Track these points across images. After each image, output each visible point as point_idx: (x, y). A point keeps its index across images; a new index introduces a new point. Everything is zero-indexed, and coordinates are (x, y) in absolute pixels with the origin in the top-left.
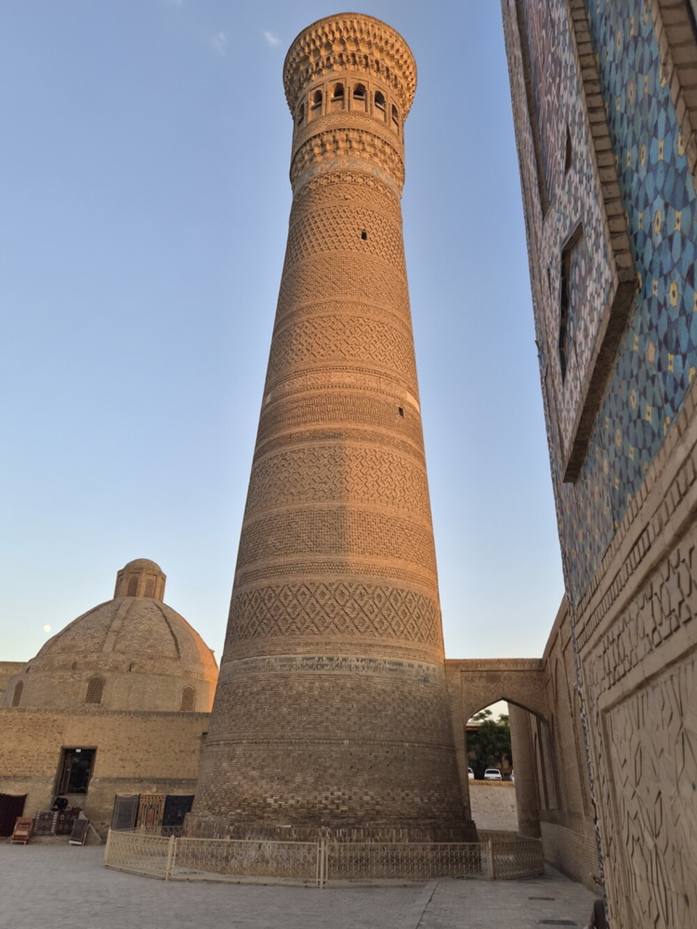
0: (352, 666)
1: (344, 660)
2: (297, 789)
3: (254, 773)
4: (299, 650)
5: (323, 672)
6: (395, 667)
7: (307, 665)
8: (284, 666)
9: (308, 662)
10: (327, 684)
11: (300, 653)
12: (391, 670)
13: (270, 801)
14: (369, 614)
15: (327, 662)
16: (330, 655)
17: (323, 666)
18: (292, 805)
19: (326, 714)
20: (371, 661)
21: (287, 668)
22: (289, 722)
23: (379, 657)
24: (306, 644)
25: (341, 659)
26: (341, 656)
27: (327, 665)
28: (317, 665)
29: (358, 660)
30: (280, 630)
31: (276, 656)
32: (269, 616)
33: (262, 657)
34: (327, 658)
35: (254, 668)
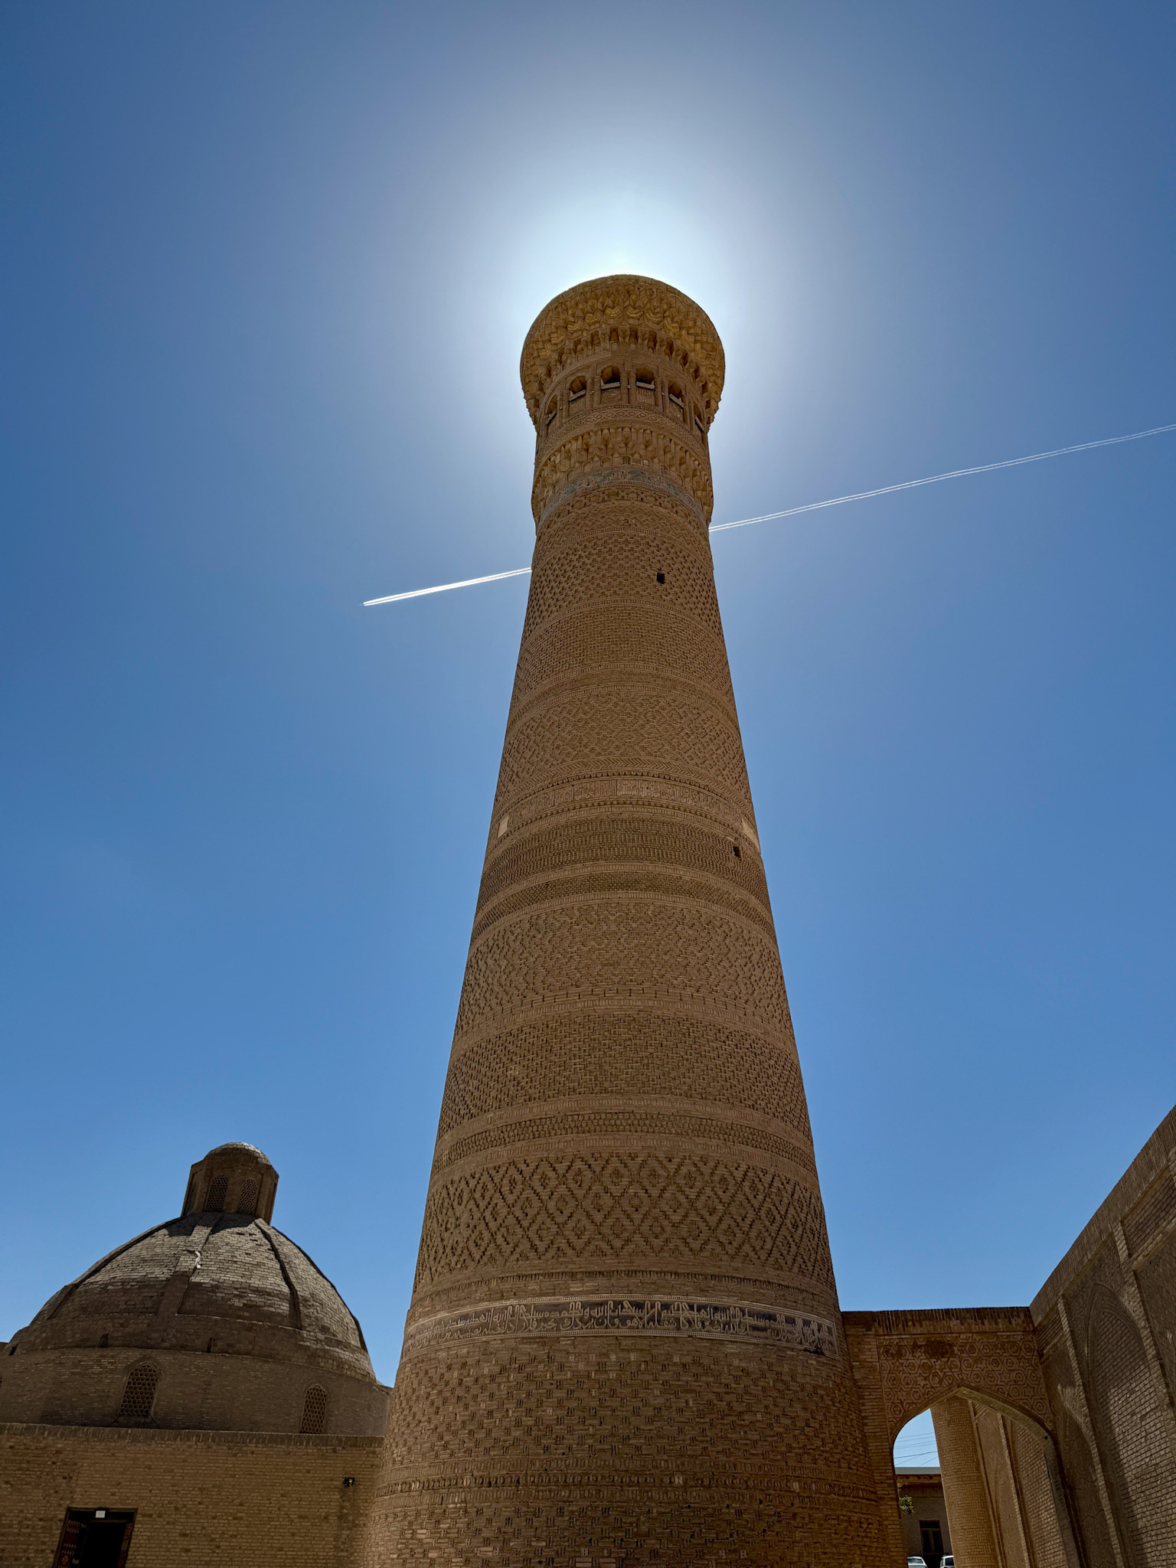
0: (681, 1318)
1: (666, 1306)
4: (575, 1287)
5: (624, 1331)
6: (761, 1323)
7: (593, 1318)
8: (546, 1320)
9: (594, 1313)
10: (633, 1357)
11: (573, 1294)
12: (755, 1328)
14: (706, 1215)
15: (633, 1312)
16: (637, 1297)
17: (623, 1320)
19: (636, 1421)
20: (716, 1309)
21: (551, 1324)
23: (726, 1301)
24: (591, 1274)
25: (658, 1306)
26: (659, 1298)
27: (632, 1318)
28: (613, 1318)
29: (692, 1307)
30: (534, 1248)
31: (529, 1301)
32: (511, 1220)
33: (497, 1304)
34: (630, 1302)
35: (483, 1326)
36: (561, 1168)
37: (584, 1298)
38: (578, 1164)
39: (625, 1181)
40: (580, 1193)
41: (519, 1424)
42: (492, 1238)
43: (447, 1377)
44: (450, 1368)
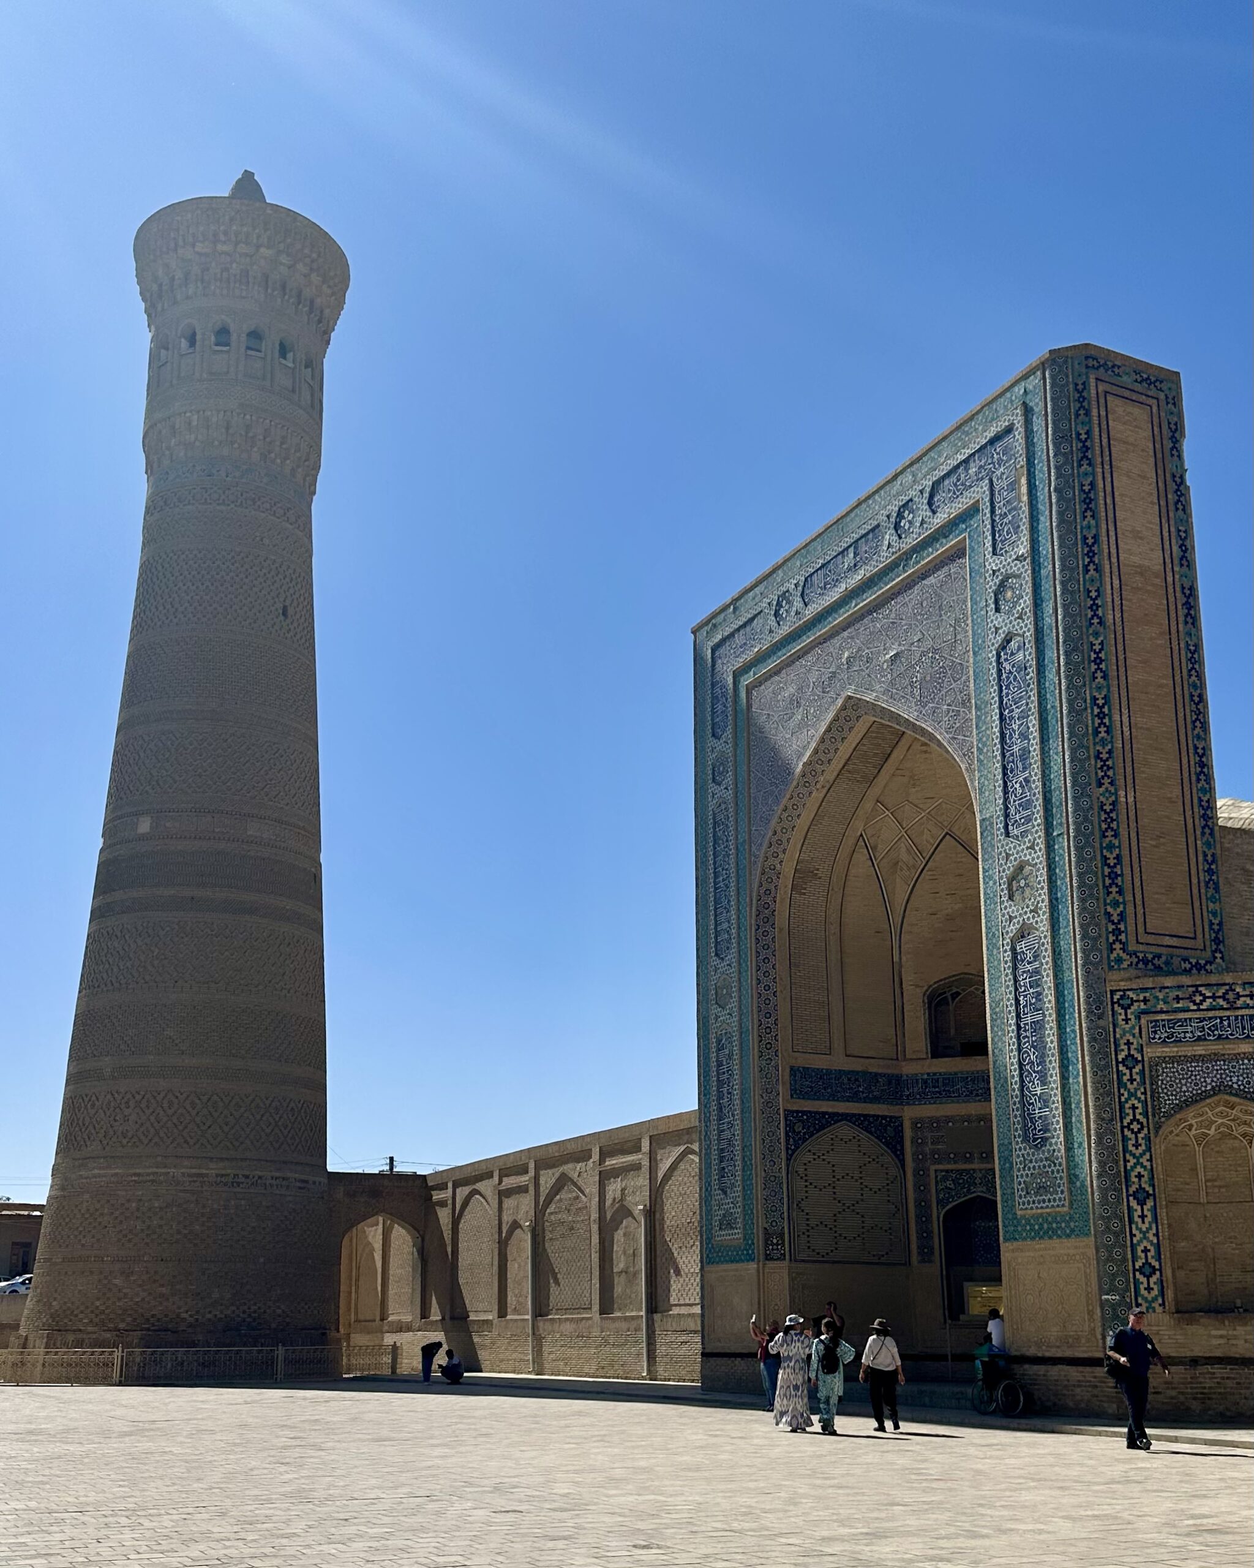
0: (267, 1183)
1: (260, 1177)
2: (214, 1305)
3: (164, 1290)
4: (212, 1165)
5: (237, 1189)
6: (302, 1185)
7: (221, 1182)
8: (194, 1181)
9: (223, 1179)
10: (243, 1202)
11: (212, 1169)
12: (300, 1188)
13: (184, 1315)
14: (283, 1129)
15: (243, 1180)
17: (239, 1184)
18: (209, 1320)
19: (243, 1233)
20: (284, 1179)
21: (198, 1184)
23: (289, 1175)
24: (222, 1159)
25: (256, 1178)
27: (242, 1183)
28: (232, 1183)
29: (272, 1178)
30: (186, 1142)
31: (183, 1170)
32: (170, 1124)
33: (163, 1170)
34: (243, 1175)
35: (153, 1181)
36: (205, 1099)
37: (217, 1172)
38: (215, 1097)
39: (243, 1110)
40: (216, 1115)
41: (179, 1232)
42: (157, 1133)
43: (127, 1205)
44: (129, 1201)
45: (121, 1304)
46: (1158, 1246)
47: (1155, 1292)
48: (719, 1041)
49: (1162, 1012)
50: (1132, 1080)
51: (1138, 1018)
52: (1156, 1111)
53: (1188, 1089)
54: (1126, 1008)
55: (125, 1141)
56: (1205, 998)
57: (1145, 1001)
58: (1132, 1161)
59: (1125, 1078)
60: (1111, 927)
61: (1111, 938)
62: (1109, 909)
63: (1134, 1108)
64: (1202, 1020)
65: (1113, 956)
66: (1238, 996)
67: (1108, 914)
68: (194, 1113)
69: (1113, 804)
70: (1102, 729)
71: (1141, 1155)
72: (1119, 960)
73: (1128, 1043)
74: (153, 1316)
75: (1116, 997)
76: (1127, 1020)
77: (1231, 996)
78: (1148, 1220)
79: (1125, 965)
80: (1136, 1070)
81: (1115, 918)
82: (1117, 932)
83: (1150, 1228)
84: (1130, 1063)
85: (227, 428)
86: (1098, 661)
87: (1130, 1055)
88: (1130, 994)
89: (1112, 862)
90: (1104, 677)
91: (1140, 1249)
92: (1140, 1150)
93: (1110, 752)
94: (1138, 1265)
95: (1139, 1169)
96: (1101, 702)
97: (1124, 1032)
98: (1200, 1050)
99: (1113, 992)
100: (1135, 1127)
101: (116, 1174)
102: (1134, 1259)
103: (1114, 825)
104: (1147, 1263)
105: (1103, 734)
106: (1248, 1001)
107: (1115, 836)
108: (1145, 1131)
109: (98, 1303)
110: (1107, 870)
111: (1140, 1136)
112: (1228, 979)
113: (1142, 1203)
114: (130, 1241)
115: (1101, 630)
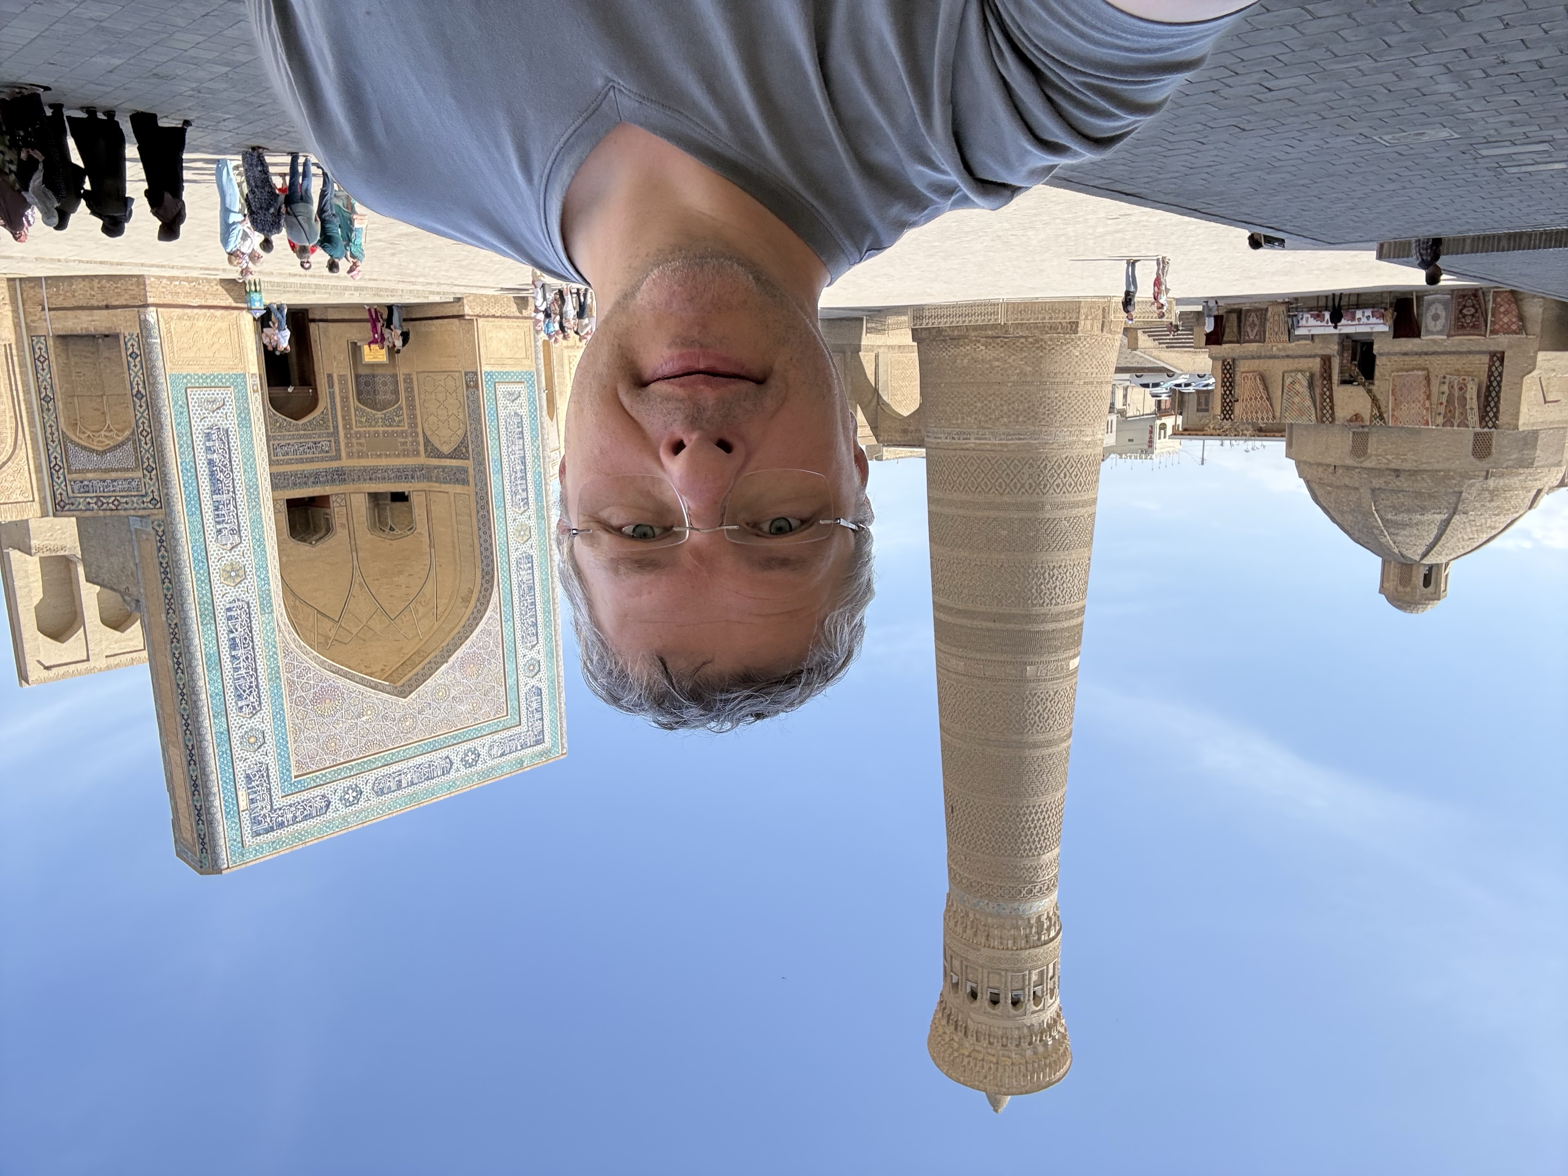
2: (966, 355)
3: (997, 363)
4: (972, 445)
5: (957, 430)
7: (967, 435)
10: (954, 422)
11: (973, 443)
13: (983, 348)
15: (956, 436)
16: (954, 441)
17: (957, 434)
18: (969, 346)
19: (953, 402)
21: (980, 433)
22: (975, 396)
24: (968, 449)
25: (949, 438)
26: (948, 441)
28: (961, 434)
29: (941, 438)
30: (989, 461)
31: (990, 442)
32: (1001, 472)
33: (1003, 442)
34: (955, 439)
35: (1008, 435)
36: (979, 489)
37: (970, 441)
38: (973, 490)
39: (958, 482)
40: (972, 478)
41: (990, 402)
42: (1008, 467)
43: (1025, 419)
44: (1025, 422)
45: (1024, 354)
46: (129, 369)
47: (129, 344)
48: (527, 503)
49: (135, 496)
50: (148, 459)
51: (147, 494)
52: (134, 442)
53: (118, 453)
54: (153, 499)
55: (1031, 461)
56: (113, 503)
57: (143, 502)
58: (145, 414)
59: (151, 460)
60: (164, 544)
61: (164, 538)
62: (166, 554)
63: (146, 443)
64: (114, 491)
65: (162, 528)
66: (96, 503)
67: (166, 551)
68: (986, 480)
69: (168, 613)
70: (177, 656)
71: (140, 418)
72: (159, 525)
73: (151, 479)
74: (1002, 347)
75: (159, 505)
76: (153, 492)
77: (100, 504)
78: (135, 383)
79: (156, 523)
80: (146, 464)
81: (163, 549)
82: (161, 541)
83: (134, 378)
84: (150, 469)
85: (988, 936)
86: (182, 694)
87: (150, 472)
88: (151, 506)
89: (167, 580)
90: (178, 685)
91: (138, 367)
92: (141, 421)
93: (172, 642)
94: (139, 358)
95: (141, 410)
96: (179, 671)
97: (154, 485)
98: (114, 475)
99: (161, 507)
100: (145, 433)
101: (1035, 439)
102: (141, 361)
103: (167, 601)
104: (135, 359)
105: (177, 652)
106: (90, 501)
107: (166, 595)
108: (139, 431)
109: (1041, 354)
110: (169, 576)
111: (141, 428)
112: (101, 513)
113: (138, 391)
114: (1022, 396)
115: (182, 712)
